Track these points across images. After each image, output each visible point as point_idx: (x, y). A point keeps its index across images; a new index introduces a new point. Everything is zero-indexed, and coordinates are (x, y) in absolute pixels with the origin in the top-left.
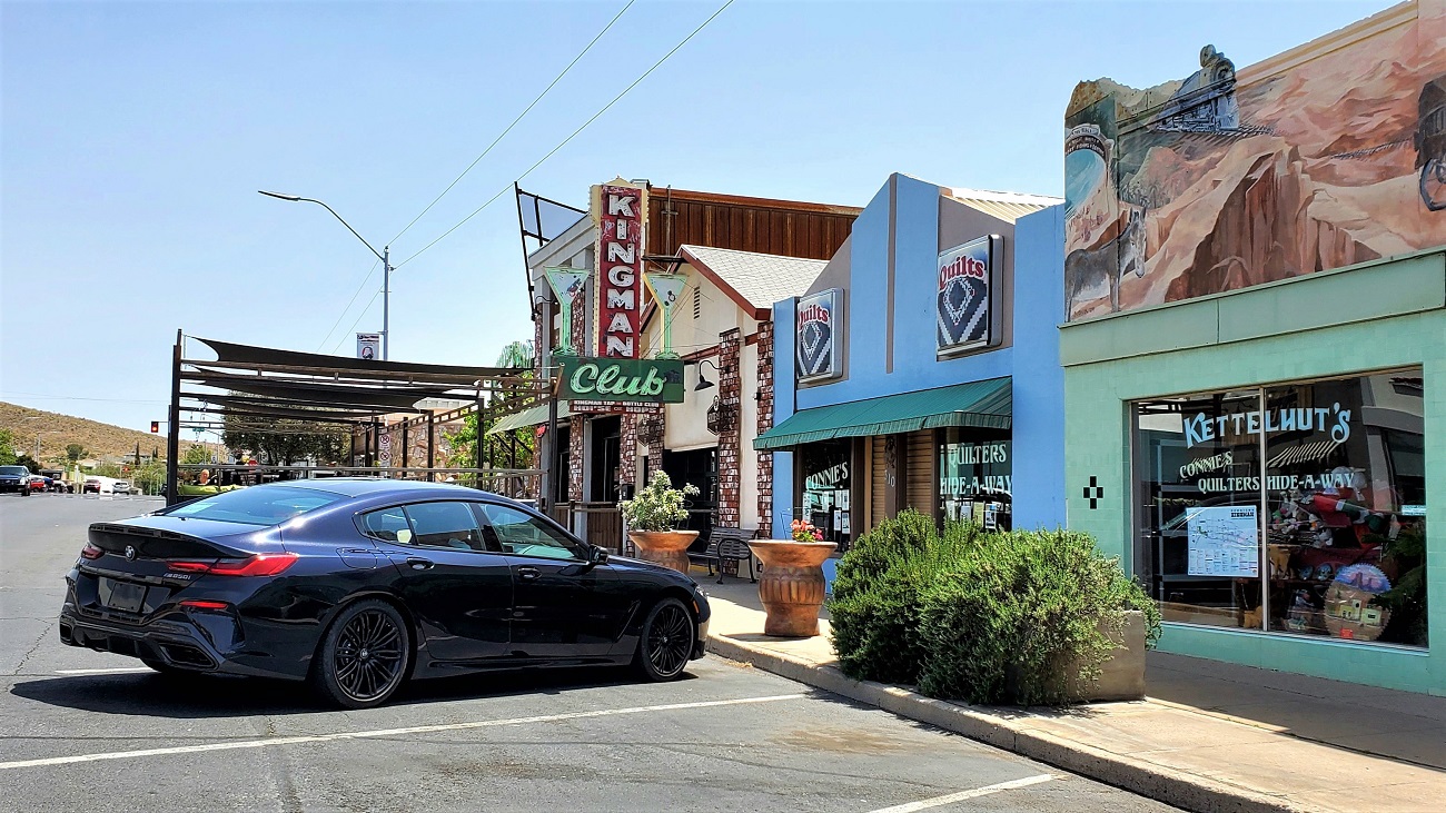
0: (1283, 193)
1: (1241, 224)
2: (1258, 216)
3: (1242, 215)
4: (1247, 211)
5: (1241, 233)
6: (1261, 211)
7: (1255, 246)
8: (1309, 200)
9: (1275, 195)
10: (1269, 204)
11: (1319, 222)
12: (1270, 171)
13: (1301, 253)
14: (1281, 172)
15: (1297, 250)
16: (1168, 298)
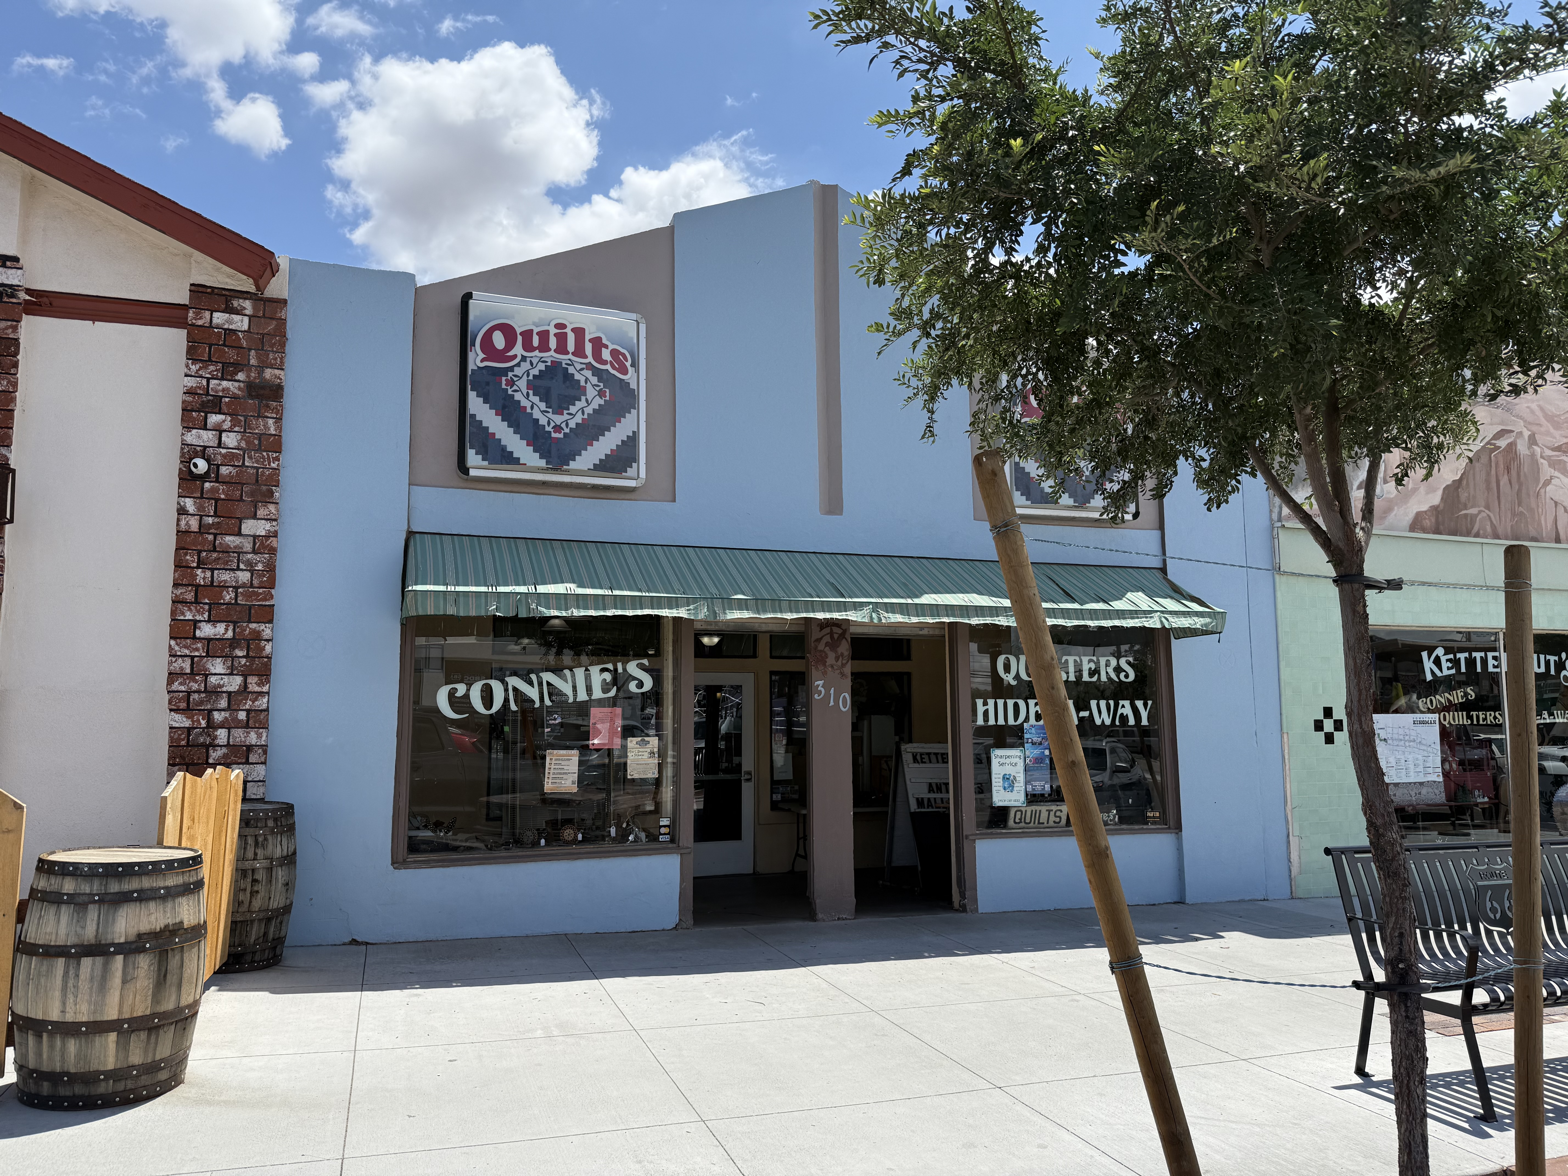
0: (1526, 468)
1: (1488, 482)
2: (1504, 480)
3: (1488, 474)
4: (1493, 472)
5: (1488, 488)
6: (1506, 477)
7: (1502, 506)
8: (1548, 482)
9: (1519, 468)
10: (1514, 473)
11: (1556, 503)
12: (1511, 446)
13: (1543, 522)
14: (1522, 448)
15: (1540, 520)
16: (1413, 527)
